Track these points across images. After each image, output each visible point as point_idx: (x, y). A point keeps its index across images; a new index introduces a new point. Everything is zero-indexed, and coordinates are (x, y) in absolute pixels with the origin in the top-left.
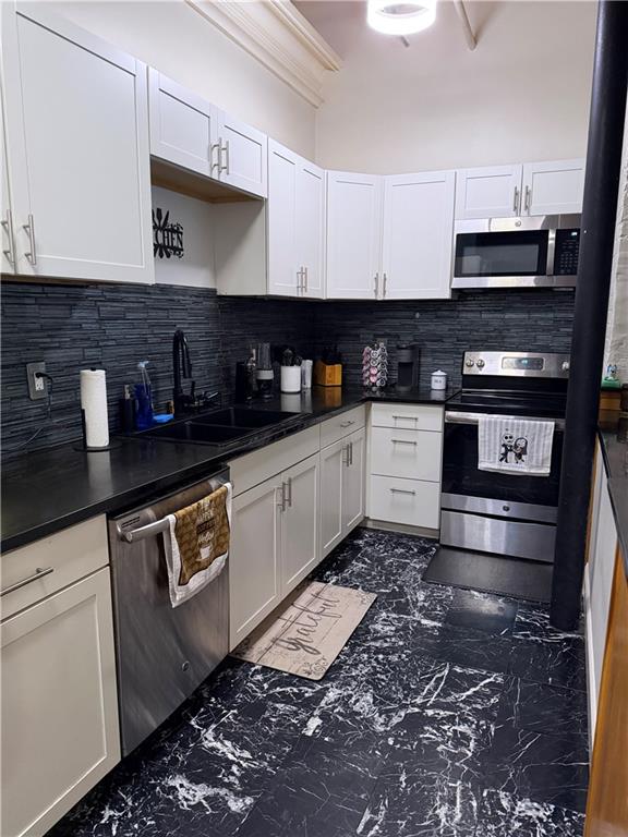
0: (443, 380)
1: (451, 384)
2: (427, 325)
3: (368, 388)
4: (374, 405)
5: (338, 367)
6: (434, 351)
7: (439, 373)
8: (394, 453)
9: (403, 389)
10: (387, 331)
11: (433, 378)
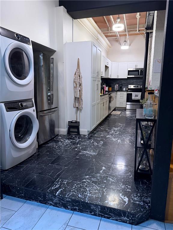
2: (123, 82)
4: (118, 92)
5: (111, 88)
6: (124, 85)
8: (120, 98)
10: (118, 83)
11: (124, 89)
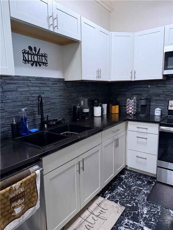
0: (160, 112)
1: (163, 113)
2: (153, 90)
3: (128, 115)
4: (129, 122)
5: (117, 107)
6: (156, 100)
7: (158, 109)
8: (138, 142)
9: (142, 115)
10: (137, 92)
11: (156, 111)
